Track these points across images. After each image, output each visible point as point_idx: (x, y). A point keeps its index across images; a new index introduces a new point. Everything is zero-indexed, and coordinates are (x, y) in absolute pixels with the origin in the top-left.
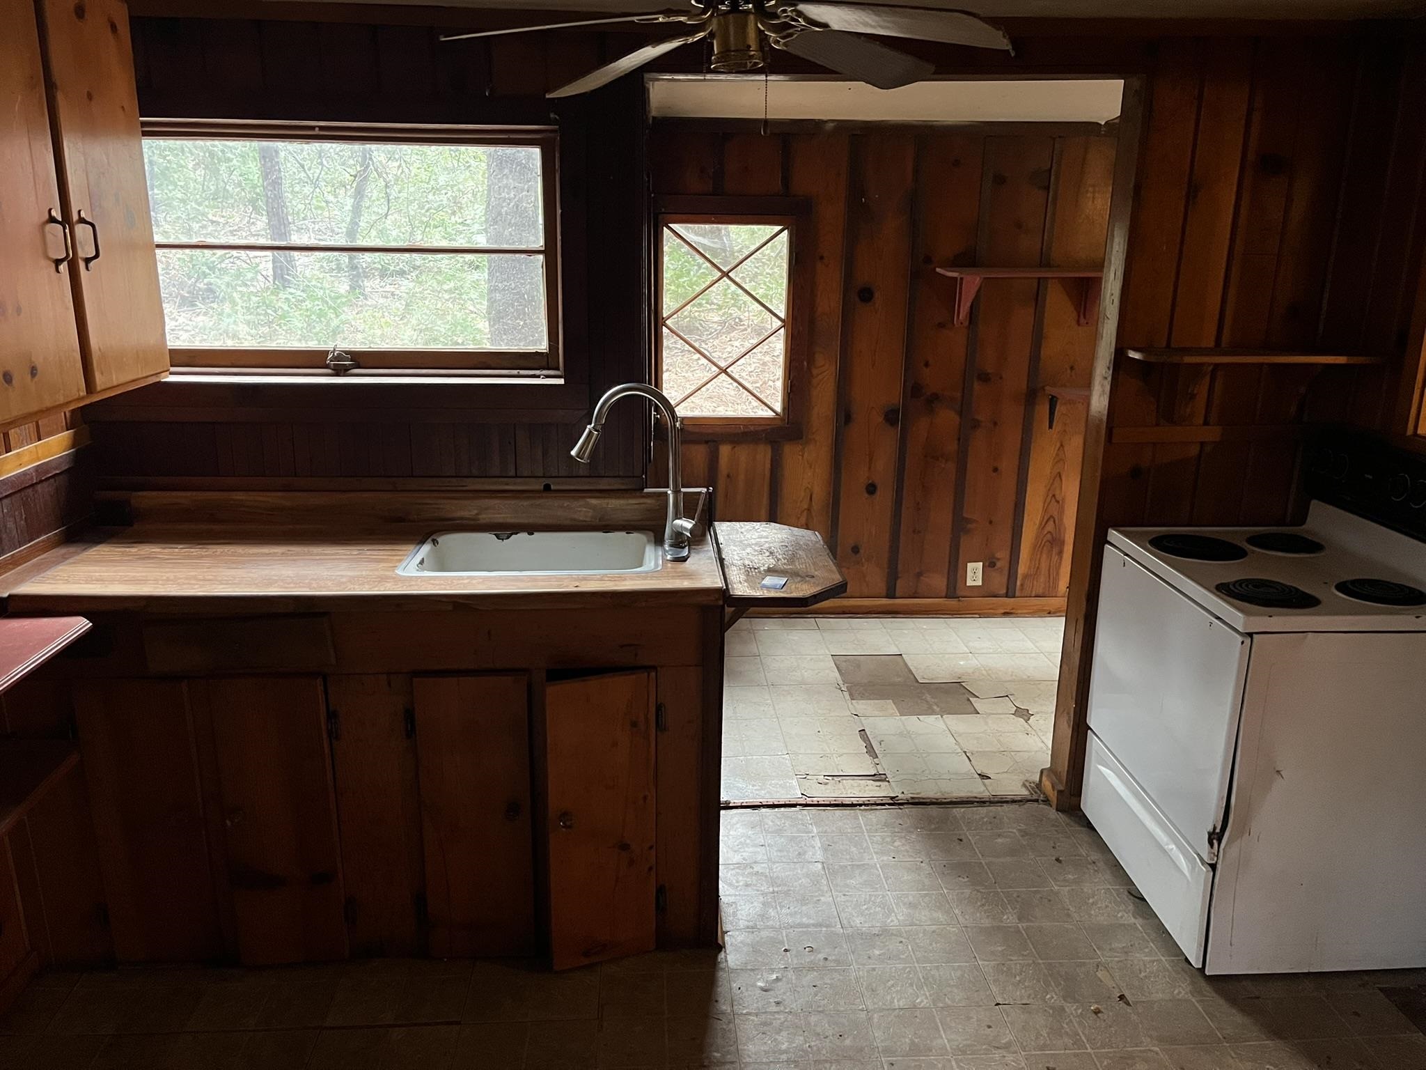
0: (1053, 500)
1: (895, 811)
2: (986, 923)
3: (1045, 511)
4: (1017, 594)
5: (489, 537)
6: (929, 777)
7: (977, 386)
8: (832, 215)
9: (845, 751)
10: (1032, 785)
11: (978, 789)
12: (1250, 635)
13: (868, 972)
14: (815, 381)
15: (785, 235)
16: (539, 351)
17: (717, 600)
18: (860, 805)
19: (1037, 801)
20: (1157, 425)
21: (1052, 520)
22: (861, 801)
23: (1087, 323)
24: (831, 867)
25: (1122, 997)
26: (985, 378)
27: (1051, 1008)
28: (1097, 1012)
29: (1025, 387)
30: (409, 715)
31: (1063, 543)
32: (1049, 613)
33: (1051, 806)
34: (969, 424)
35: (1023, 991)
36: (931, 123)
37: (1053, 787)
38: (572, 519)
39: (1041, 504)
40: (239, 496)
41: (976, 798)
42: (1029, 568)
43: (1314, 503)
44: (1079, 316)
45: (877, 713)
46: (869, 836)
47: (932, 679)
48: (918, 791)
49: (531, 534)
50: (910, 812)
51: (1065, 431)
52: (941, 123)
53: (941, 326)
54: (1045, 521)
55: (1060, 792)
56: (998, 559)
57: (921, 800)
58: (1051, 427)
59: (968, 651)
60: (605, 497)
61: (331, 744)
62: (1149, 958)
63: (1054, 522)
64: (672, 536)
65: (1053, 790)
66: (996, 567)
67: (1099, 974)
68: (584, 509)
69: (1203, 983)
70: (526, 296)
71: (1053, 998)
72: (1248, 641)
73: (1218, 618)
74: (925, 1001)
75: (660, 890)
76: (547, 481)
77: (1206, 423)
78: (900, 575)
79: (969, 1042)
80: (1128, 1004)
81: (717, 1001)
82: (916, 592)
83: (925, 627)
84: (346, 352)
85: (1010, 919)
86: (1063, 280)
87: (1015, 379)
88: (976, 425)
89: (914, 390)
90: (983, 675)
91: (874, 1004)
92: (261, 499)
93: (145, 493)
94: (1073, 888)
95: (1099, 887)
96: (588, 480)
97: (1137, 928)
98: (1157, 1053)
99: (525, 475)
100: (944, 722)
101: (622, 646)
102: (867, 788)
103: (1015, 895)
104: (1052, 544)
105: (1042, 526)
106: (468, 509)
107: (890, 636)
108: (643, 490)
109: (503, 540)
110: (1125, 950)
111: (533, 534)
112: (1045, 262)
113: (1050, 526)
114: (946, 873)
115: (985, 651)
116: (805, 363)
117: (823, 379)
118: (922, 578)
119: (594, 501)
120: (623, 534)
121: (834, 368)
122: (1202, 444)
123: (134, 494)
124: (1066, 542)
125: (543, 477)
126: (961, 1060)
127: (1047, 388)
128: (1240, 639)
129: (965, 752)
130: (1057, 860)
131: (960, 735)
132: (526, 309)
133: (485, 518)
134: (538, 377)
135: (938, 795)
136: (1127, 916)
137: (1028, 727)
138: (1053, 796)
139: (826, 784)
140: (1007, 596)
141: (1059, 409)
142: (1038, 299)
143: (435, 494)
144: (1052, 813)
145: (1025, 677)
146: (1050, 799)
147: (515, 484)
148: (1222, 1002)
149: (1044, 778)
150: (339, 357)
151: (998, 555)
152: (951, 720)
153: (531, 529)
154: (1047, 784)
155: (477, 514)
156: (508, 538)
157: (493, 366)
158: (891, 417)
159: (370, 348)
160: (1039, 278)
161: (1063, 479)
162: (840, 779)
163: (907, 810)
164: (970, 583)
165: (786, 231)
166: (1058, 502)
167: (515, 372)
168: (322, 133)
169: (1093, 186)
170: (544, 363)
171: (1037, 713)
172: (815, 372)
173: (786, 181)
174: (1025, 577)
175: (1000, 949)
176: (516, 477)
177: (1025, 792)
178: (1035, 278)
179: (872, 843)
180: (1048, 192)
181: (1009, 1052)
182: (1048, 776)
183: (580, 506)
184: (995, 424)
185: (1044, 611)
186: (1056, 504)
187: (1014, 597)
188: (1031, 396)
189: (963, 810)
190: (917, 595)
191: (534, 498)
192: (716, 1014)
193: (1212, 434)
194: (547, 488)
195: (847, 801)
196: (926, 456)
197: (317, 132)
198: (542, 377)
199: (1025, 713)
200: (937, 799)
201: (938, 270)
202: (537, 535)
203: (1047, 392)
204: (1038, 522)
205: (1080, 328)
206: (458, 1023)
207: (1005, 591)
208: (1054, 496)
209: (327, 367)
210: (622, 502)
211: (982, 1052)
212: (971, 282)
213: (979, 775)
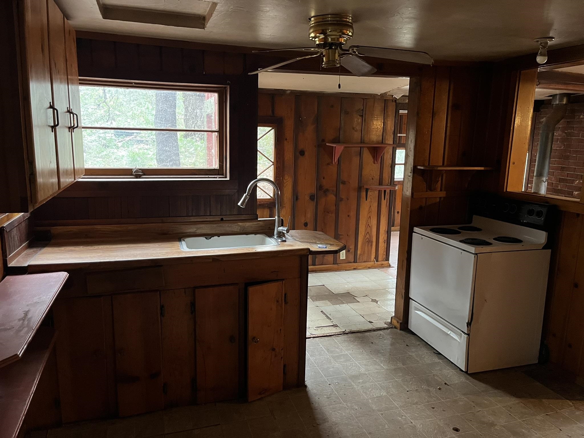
0: (368, 226)
1: (346, 336)
2: (393, 367)
3: (366, 231)
4: (358, 262)
5: (203, 239)
6: (352, 324)
7: (341, 186)
8: (289, 124)
9: (319, 319)
10: (389, 323)
11: (370, 326)
12: (476, 254)
13: (361, 387)
14: (285, 185)
15: (273, 131)
16: (215, 168)
17: (307, 252)
18: (333, 335)
19: (392, 328)
20: (427, 191)
21: (368, 234)
22: (333, 334)
23: (377, 163)
24: (332, 356)
25: (446, 384)
26: (344, 183)
27: (425, 390)
28: (440, 389)
29: (357, 185)
30: (193, 305)
31: (372, 242)
32: (369, 268)
33: (397, 329)
34: (339, 200)
35: (414, 386)
36: (323, 92)
37: (398, 322)
38: (232, 231)
39: (364, 228)
40: (99, 227)
41: (371, 329)
42: (361, 252)
43: (474, 216)
44: (374, 161)
45: (324, 305)
46: (341, 345)
47: (339, 292)
48: (351, 329)
49: (219, 236)
50: (351, 336)
51: (371, 201)
52: (326, 92)
53: (328, 164)
54: (366, 234)
55: (401, 323)
56: (351, 249)
57: (354, 332)
58: (366, 200)
59: (346, 282)
60: (244, 222)
61: (161, 318)
62: (449, 372)
63: (369, 234)
64: (277, 233)
65: (398, 323)
66: (350, 252)
67: (435, 378)
68: (237, 227)
69: (468, 377)
70: (210, 148)
71: (424, 387)
72: (476, 256)
73: (464, 250)
74: (384, 394)
75: (285, 366)
76: (221, 217)
77: (441, 190)
78: (317, 257)
79: (404, 404)
80: (448, 385)
81: (313, 404)
82: (323, 263)
83: (328, 275)
84: (140, 169)
85: (400, 365)
86: (368, 148)
87: (354, 183)
88: (341, 200)
89: (320, 188)
90: (355, 289)
91: (368, 397)
92: (107, 227)
93: (57, 227)
94: (416, 353)
95: (424, 352)
96: (237, 216)
97: (441, 363)
98: (464, 398)
99: (214, 214)
100: (349, 305)
101: (272, 272)
102: (332, 330)
103: (398, 358)
104: (368, 242)
105: (365, 236)
106: (192, 229)
107: (317, 279)
108: (258, 219)
109: (208, 239)
110: (440, 370)
111: (220, 237)
112: (362, 142)
113: (368, 236)
114: (372, 353)
115: (352, 282)
116: (281, 178)
117: (287, 184)
118: (325, 257)
119: (240, 224)
120: (253, 235)
121: (291, 180)
122: (440, 198)
123: (52, 228)
124: (373, 242)
125: (221, 215)
126: (404, 410)
127: (364, 186)
128: (473, 256)
129: (361, 315)
130: (407, 345)
131: (356, 310)
132: (210, 153)
133: (199, 232)
134: (216, 178)
135: (358, 330)
136: (436, 360)
137: (378, 305)
138: (398, 325)
139: (317, 330)
140: (354, 262)
141: (369, 193)
142: (360, 154)
143: (179, 224)
144: (398, 331)
145: (370, 289)
146: (396, 327)
147: (210, 218)
148: (476, 381)
149: (393, 320)
150: (137, 171)
151: (351, 247)
152: (350, 305)
153: (219, 235)
154: (395, 322)
155: (196, 231)
156: (210, 239)
157: (197, 174)
158: (312, 198)
159: (148, 167)
160: (361, 147)
161: (371, 218)
162: (322, 328)
163: (350, 335)
164: (341, 258)
165: (273, 130)
166: (370, 227)
167: (207, 176)
168: (135, 85)
169: (377, 116)
170: (217, 173)
171: (379, 300)
172: (285, 181)
173: (273, 111)
174: (360, 255)
175: (401, 374)
176: (210, 215)
177: (386, 326)
178: (359, 147)
179: (343, 347)
180: (363, 117)
181: (418, 405)
182: (394, 319)
183: (235, 226)
184: (348, 199)
185: (367, 267)
186: (369, 227)
187: (356, 262)
188: (360, 189)
189: (369, 333)
190: (323, 264)
191: (218, 223)
192: (315, 407)
193: (443, 194)
194: (222, 219)
195: (328, 335)
196: (325, 212)
197: (134, 85)
198: (218, 178)
199: (375, 300)
200: (359, 331)
201: (327, 144)
202: (221, 237)
203: (365, 187)
204: (363, 234)
205: (375, 164)
206: (219, 424)
207: (353, 261)
208: (368, 225)
209: (132, 175)
210: (251, 224)
211: (409, 406)
212: (339, 149)
213: (369, 322)
